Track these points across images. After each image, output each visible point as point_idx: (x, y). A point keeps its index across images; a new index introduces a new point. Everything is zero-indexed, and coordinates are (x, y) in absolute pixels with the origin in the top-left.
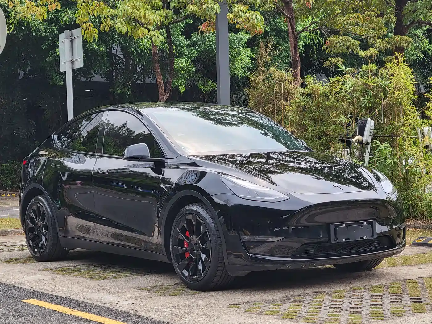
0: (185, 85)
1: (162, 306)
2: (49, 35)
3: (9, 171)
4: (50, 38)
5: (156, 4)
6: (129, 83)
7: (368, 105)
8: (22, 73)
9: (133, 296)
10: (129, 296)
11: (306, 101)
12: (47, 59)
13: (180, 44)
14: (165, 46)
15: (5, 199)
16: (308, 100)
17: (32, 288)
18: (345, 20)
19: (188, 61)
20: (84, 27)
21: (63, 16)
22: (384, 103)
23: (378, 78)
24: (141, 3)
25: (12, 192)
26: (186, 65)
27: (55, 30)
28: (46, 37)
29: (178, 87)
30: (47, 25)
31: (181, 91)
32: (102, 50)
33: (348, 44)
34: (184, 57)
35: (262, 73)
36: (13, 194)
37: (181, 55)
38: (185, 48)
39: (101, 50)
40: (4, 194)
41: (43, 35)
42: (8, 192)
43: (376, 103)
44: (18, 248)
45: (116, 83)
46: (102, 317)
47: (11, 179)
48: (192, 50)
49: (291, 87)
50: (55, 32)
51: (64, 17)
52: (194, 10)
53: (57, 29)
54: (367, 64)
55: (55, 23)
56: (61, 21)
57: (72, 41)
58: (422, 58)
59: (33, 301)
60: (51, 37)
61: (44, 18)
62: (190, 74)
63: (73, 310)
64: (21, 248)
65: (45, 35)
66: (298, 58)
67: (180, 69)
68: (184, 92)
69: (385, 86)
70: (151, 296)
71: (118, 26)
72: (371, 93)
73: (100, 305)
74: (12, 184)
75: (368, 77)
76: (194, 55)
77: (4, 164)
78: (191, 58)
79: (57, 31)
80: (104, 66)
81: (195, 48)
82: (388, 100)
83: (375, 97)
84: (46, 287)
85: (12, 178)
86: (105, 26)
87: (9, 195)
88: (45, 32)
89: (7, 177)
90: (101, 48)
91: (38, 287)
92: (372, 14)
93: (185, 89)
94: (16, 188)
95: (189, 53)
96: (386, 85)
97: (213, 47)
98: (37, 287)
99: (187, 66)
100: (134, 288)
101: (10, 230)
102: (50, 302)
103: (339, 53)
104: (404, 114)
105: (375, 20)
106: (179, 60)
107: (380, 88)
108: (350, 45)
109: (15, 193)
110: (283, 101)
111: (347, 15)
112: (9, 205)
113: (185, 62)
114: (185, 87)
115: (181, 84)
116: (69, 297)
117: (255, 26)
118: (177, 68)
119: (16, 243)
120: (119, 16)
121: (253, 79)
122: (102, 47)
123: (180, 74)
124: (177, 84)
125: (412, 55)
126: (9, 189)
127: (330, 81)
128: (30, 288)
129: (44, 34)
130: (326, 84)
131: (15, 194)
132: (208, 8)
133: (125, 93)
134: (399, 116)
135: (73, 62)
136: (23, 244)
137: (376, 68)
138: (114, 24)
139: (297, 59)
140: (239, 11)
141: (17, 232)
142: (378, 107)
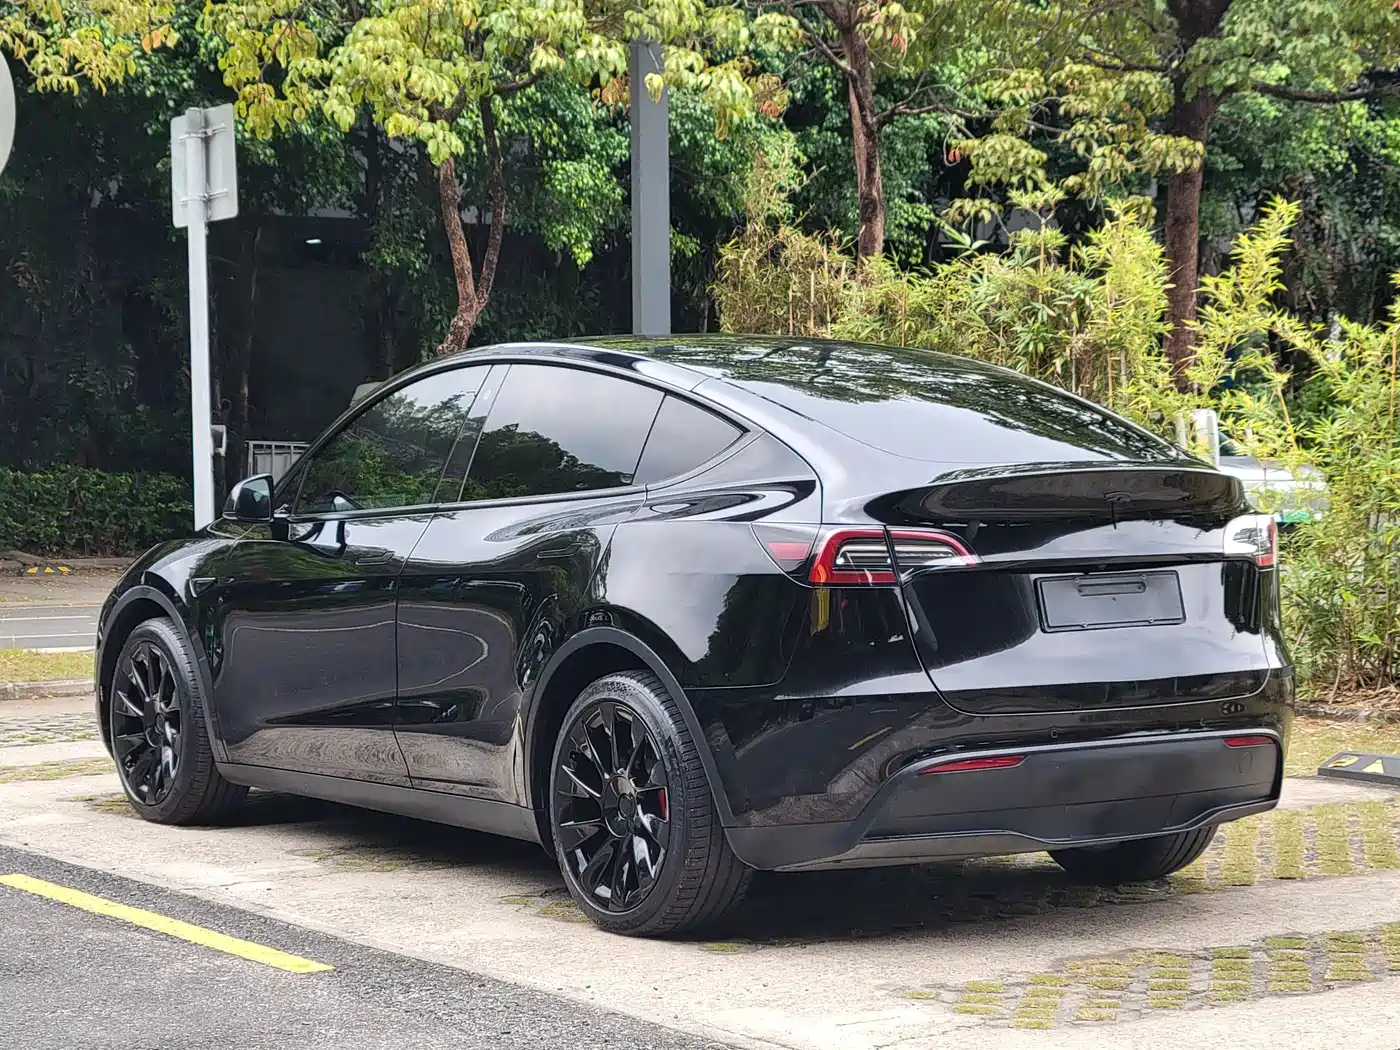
0: (590, 242)
1: (337, 897)
2: (167, 93)
3: (54, 495)
4: (171, 103)
5: (443, 43)
6: (418, 233)
7: (1036, 345)
8: (98, 196)
9: (275, 871)
10: (265, 872)
11: (870, 329)
12: (159, 165)
13: (575, 117)
14: (527, 126)
15: (37, 581)
16: (876, 326)
17: (26, 848)
18: (1007, 88)
19: (598, 170)
20: (247, 95)
21: (206, 36)
22: (1077, 342)
23: (1067, 270)
24: (398, 42)
25: (60, 561)
26: (591, 183)
27: (185, 77)
28: (159, 99)
29: (571, 248)
30: (160, 62)
31: (579, 262)
32: (327, 138)
33: (1011, 161)
34: (587, 157)
35: (756, 239)
36: (63, 565)
37: (576, 152)
38: (591, 129)
39: (322, 139)
40: (36, 565)
41: (148, 93)
42: (50, 560)
43: (1057, 341)
44: (23, 737)
45: (381, 232)
46: (175, 921)
47: (57, 519)
48: (612, 137)
49: (836, 284)
50: (185, 85)
51: (211, 39)
52: (548, 65)
53: (190, 76)
54: (1037, 228)
55: (184, 56)
56: (203, 50)
57: (207, 141)
58: (1341, 163)
59: (18, 880)
60: (174, 100)
61: (127, 72)
62: (608, 211)
63: (110, 903)
64: (31, 737)
65: (156, 93)
66: (878, 191)
67: (574, 196)
68: (588, 264)
69: (1082, 296)
70: (321, 871)
71: (331, 106)
72: (1045, 312)
73: (185, 892)
74: (62, 536)
75: (1035, 266)
76: (618, 152)
77: (37, 475)
78: (610, 158)
79: (191, 83)
80: (342, 183)
81: (620, 131)
82: (1089, 335)
83: (1056, 323)
84: (63, 845)
85: (63, 517)
86: (295, 107)
87: (48, 570)
88: (156, 84)
89: (48, 513)
90: (325, 134)
91: (42, 844)
92: (1085, 72)
93: (590, 255)
94: (74, 547)
95: (603, 146)
96: (1085, 292)
97: (679, 127)
98: (39, 846)
99: (596, 185)
100: (287, 852)
101: (10, 685)
102: (59, 882)
103: (989, 183)
104: (1130, 375)
105: (1093, 90)
106: (570, 166)
107: (1070, 300)
108: (1016, 162)
109: (71, 562)
110: (811, 324)
111: (1014, 74)
112: (42, 603)
113: (591, 172)
114: (592, 249)
115: (578, 240)
116: (113, 872)
117: (728, 111)
118: (564, 190)
119: (21, 723)
120: (335, 77)
121: (731, 257)
122: (327, 131)
123: (577, 209)
124: (565, 239)
125: (1314, 152)
126: (51, 550)
127: (936, 274)
128: (19, 846)
129: (152, 89)
130: (926, 282)
131: (67, 566)
132: (591, 57)
133: (406, 265)
134: (1117, 381)
135: (208, 202)
136: (38, 726)
137: (1062, 240)
138: (321, 102)
139: (875, 194)
140: (682, 67)
141: (31, 690)
142: (1061, 355)
